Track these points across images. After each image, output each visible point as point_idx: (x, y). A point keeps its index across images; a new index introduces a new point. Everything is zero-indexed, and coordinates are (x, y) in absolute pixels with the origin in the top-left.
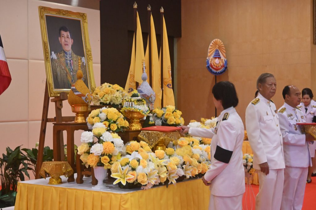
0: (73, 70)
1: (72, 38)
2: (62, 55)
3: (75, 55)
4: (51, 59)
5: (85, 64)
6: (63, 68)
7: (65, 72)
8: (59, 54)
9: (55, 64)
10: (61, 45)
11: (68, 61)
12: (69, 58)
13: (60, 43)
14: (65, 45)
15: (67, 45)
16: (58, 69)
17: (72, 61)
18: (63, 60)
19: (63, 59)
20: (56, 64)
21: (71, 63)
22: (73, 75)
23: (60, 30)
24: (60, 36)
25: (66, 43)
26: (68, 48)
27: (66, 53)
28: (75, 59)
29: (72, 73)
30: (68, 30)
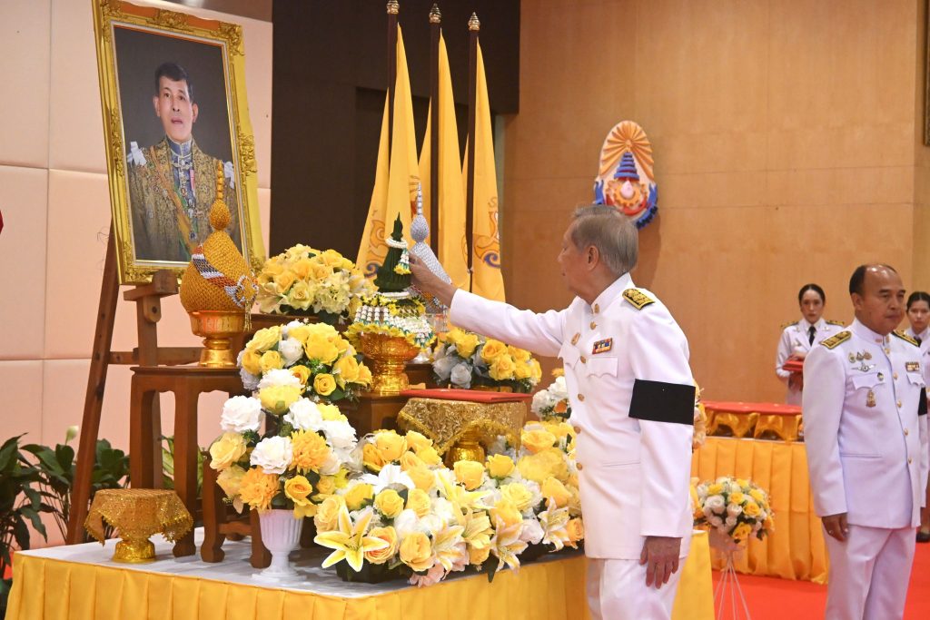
0: (194, 201)
1: (194, 101)
2: (163, 152)
3: (202, 156)
4: (128, 164)
5: (232, 185)
6: (165, 193)
7: (171, 206)
8: (152, 149)
9: (141, 182)
10: (160, 121)
11: (182, 174)
12: (183, 163)
13: (159, 115)
14: (173, 121)
15: (181, 122)
16: (150, 199)
17: (192, 172)
18: (164, 168)
19: (167, 166)
20: (145, 183)
21: (189, 181)
22: (196, 218)
23: (159, 74)
24: (158, 96)
25: (176, 116)
26: (183, 133)
27: (176, 149)
28: (202, 168)
29: (191, 211)
30: (184, 76)
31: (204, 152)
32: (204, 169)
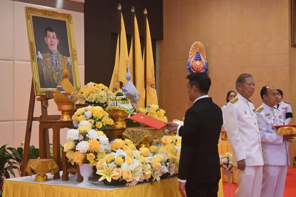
0: (58, 69)
1: (58, 38)
2: (48, 54)
4: (37, 58)
5: (70, 64)
6: (49, 67)
7: (51, 71)
8: (45, 53)
9: (41, 64)
10: (47, 45)
11: (54, 61)
12: (54, 57)
13: (46, 43)
14: (51, 45)
15: (53, 45)
16: (44, 69)
17: (57, 60)
18: (48, 59)
19: (49, 59)
21: (56, 63)
22: (59, 75)
23: (46, 30)
24: (46, 37)
25: (52, 43)
26: (54, 48)
27: (52, 53)
29: (57, 73)
30: (54, 31)
31: (61, 54)
32: (61, 59)
